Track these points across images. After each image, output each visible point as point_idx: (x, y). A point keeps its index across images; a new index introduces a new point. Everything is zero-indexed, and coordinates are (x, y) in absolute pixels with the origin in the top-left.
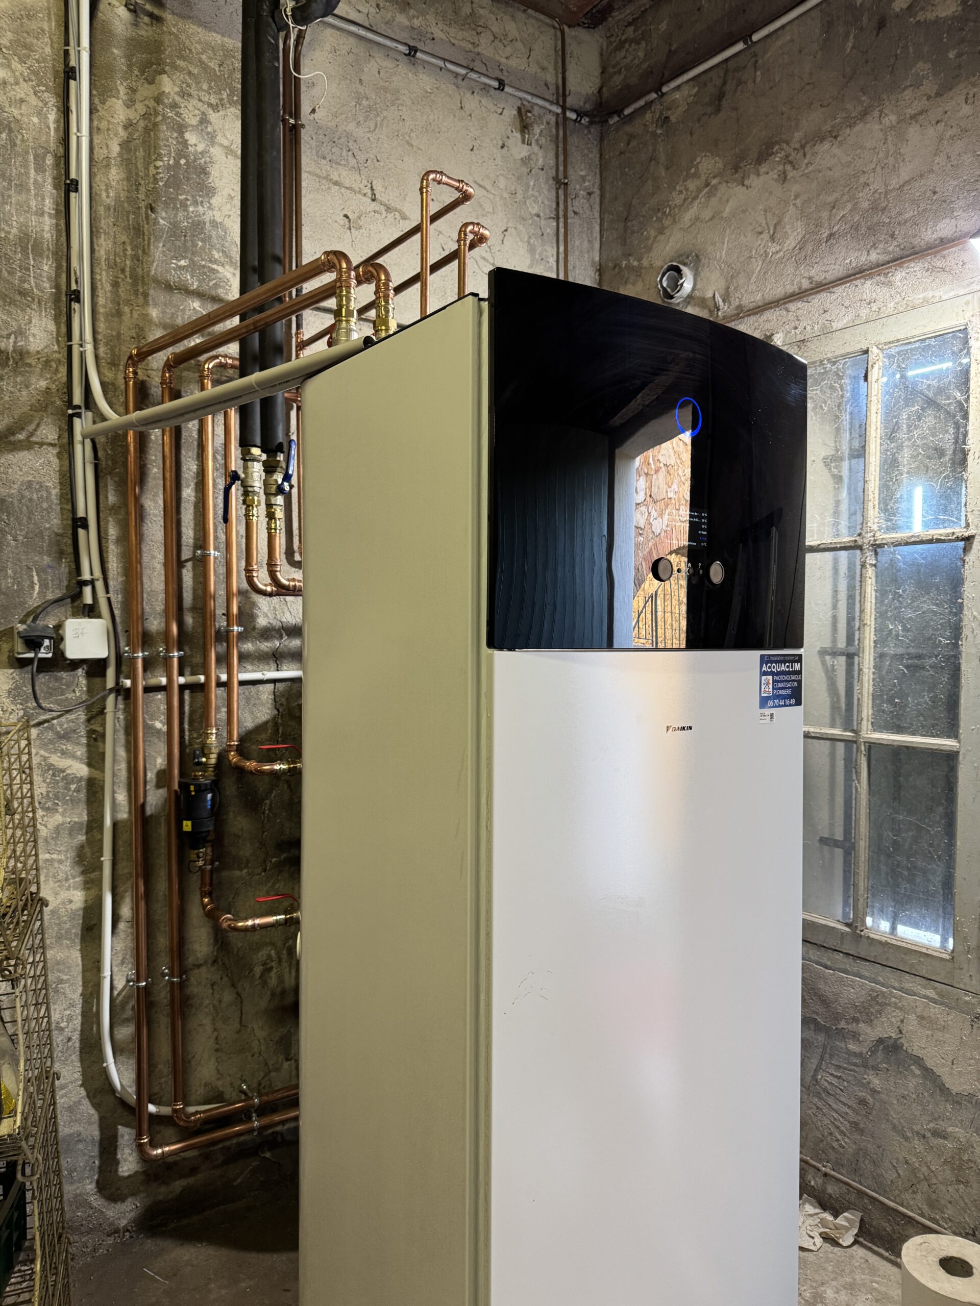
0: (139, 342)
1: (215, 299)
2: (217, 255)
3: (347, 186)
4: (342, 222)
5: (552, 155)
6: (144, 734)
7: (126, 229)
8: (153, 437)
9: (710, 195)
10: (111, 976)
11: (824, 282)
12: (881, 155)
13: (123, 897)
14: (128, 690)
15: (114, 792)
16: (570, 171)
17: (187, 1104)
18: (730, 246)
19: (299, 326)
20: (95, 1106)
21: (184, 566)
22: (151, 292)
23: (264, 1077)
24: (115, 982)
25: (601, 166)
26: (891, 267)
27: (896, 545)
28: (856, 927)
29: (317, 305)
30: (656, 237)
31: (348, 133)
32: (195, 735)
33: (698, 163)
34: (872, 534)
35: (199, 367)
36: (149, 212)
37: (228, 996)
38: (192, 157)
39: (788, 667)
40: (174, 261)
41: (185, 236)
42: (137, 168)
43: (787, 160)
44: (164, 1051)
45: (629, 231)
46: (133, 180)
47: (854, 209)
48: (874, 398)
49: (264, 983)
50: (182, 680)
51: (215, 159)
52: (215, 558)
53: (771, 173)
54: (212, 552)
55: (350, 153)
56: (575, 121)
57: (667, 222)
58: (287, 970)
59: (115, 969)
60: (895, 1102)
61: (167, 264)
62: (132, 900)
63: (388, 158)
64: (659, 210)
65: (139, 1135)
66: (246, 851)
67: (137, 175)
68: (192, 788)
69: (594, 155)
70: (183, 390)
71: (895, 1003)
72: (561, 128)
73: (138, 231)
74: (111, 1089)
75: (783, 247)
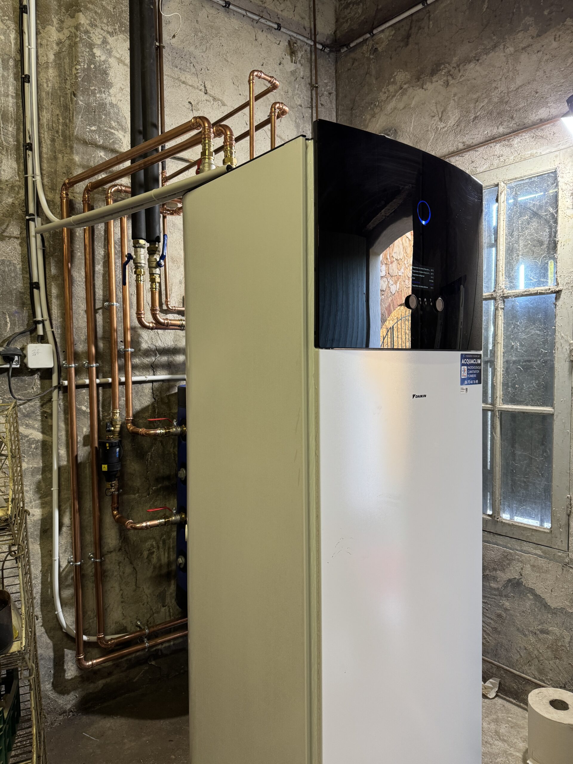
0: (68, 176)
1: (113, 151)
2: (114, 124)
3: (190, 84)
4: (188, 106)
5: (308, 70)
6: (76, 413)
7: (59, 106)
8: (77, 234)
9: (403, 94)
10: (59, 559)
11: (472, 145)
12: (505, 71)
13: (65, 512)
14: (66, 387)
15: (58, 449)
16: (319, 80)
17: (105, 635)
18: (415, 124)
19: (163, 168)
20: (51, 638)
21: (97, 312)
22: (75, 145)
23: (150, 617)
24: (61, 563)
25: (336, 77)
26: (512, 136)
27: (516, 297)
28: (495, 516)
29: (174, 156)
30: (370, 119)
31: (190, 53)
32: (106, 414)
33: (395, 76)
34: (501, 291)
35: (105, 192)
36: (73, 96)
37: (128, 570)
38: (98, 64)
39: (475, 361)
40: (88, 127)
41: (94, 112)
42: (65, 69)
43: (449, 73)
44: (91, 603)
45: (354, 116)
46: (63, 77)
47: (490, 102)
48: (502, 212)
49: (149, 561)
50: (98, 381)
51: (111, 66)
52: (117, 307)
53: (439, 81)
54: (115, 303)
55: (192, 65)
56: (321, 50)
57: (376, 111)
58: (163, 553)
59: (61, 555)
60: (519, 615)
61: (84, 129)
62: (71, 515)
63: (214, 68)
64: (372, 103)
65: (78, 654)
66: (138, 483)
67: (65, 73)
68: (107, 445)
69: (332, 71)
70: (95, 206)
71: (518, 559)
72: (313, 54)
73: (66, 108)
74: (60, 627)
75: (447, 125)
